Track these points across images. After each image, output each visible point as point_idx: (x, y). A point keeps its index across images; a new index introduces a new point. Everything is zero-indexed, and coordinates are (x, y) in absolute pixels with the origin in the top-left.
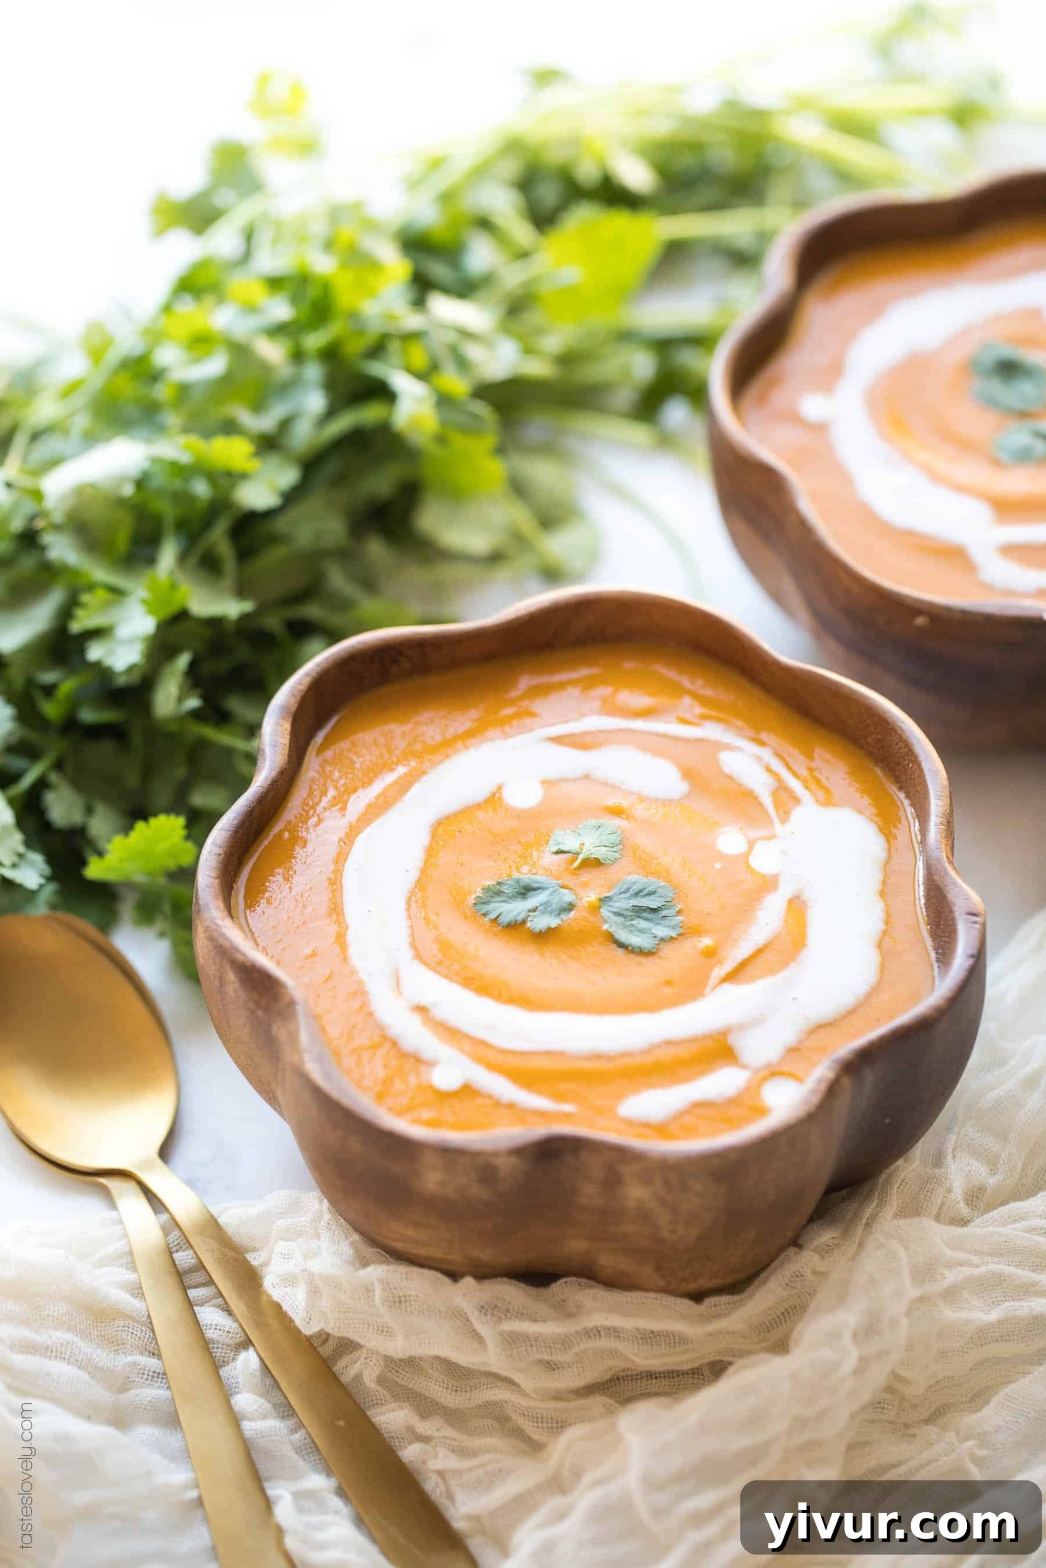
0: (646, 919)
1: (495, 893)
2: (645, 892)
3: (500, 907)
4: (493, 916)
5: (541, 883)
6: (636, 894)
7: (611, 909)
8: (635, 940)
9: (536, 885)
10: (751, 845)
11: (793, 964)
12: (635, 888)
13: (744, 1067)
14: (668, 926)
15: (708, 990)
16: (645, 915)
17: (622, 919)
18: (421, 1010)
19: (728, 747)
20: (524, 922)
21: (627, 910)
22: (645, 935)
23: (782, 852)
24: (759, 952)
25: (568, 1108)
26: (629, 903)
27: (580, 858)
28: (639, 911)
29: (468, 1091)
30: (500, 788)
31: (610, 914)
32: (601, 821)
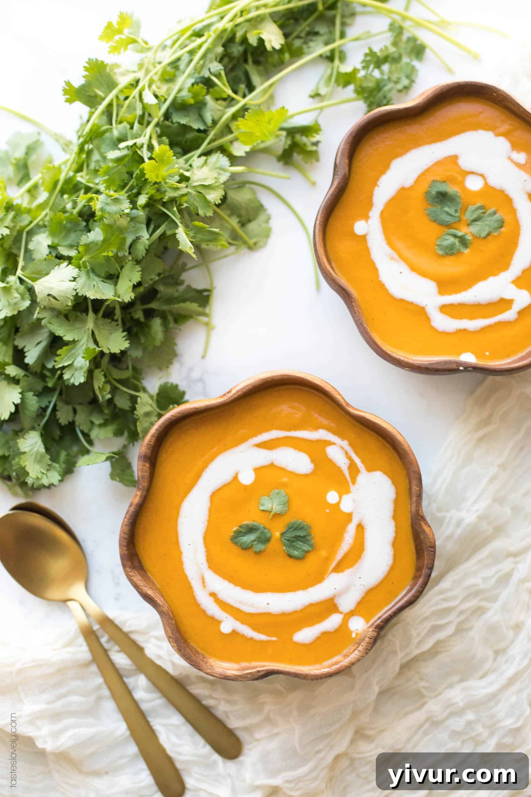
0: (300, 541)
1: (239, 534)
2: (298, 528)
3: (241, 539)
4: (239, 544)
5: (257, 527)
6: (295, 529)
7: (285, 537)
8: (296, 553)
9: (256, 528)
10: (340, 497)
11: (360, 561)
12: (295, 526)
13: (341, 613)
14: (309, 545)
15: (326, 576)
16: (299, 539)
17: (290, 542)
18: (213, 595)
19: (330, 443)
20: (252, 546)
21: (292, 537)
22: (300, 550)
23: (353, 500)
24: (346, 556)
25: (274, 639)
26: (293, 534)
27: (272, 514)
28: (298, 538)
29: (234, 633)
30: (237, 474)
31: (285, 541)
32: (279, 490)
